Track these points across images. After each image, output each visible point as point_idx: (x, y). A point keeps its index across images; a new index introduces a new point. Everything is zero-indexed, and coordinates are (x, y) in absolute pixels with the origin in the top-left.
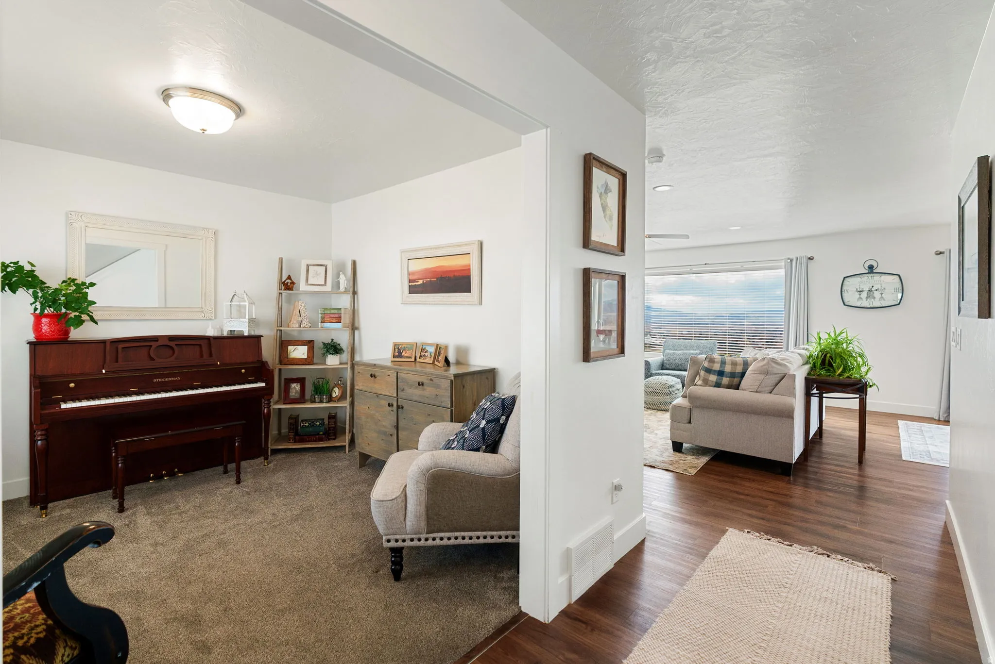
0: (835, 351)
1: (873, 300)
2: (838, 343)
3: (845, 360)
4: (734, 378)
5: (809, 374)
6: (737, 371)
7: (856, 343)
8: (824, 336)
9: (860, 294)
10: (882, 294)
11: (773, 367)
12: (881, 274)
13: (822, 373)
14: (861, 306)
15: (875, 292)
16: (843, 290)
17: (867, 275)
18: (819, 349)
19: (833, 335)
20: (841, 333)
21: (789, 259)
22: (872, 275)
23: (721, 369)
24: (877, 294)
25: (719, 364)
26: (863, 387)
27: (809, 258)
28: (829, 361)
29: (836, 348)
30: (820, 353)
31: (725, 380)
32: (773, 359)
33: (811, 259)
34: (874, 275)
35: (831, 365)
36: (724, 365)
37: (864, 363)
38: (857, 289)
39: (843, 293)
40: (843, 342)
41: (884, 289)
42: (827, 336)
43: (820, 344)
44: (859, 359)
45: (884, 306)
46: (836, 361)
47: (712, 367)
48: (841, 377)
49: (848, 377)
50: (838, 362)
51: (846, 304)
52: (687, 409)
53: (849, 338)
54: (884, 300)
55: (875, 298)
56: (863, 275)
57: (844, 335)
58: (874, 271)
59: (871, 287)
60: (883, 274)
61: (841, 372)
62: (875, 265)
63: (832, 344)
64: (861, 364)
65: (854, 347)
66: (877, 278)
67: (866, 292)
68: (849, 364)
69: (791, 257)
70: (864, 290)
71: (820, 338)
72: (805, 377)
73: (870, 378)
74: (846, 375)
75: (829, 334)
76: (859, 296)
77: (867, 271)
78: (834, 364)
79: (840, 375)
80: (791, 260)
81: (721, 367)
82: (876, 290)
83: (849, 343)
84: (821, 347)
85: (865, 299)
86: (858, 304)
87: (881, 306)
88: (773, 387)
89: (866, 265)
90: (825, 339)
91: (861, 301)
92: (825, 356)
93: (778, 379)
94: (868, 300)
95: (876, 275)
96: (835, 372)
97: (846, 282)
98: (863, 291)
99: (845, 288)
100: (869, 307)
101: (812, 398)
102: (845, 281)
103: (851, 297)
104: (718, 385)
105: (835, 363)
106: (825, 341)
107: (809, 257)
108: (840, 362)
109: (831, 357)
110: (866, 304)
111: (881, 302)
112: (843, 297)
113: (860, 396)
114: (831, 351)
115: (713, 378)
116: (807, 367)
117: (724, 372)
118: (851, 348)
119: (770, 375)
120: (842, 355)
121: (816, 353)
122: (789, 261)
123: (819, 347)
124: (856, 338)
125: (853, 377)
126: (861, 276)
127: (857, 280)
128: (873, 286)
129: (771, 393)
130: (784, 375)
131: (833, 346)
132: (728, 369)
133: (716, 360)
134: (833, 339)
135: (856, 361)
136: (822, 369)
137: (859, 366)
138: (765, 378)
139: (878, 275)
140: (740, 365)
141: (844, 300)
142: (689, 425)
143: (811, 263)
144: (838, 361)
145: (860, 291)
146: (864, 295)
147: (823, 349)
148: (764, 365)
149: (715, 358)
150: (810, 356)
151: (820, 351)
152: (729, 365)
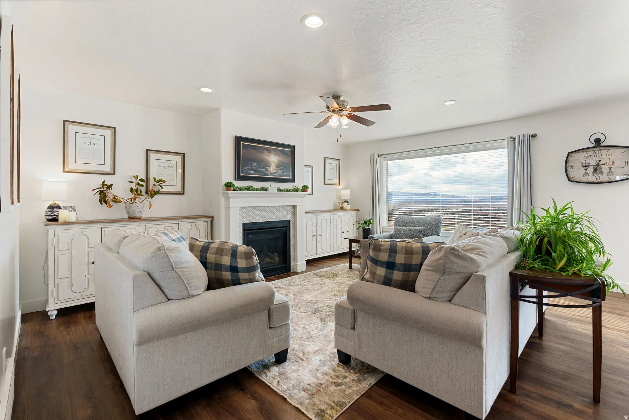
0: (555, 234)
1: (600, 175)
2: (559, 224)
3: (571, 247)
4: (410, 271)
5: (517, 267)
6: (413, 262)
7: (586, 223)
8: (541, 214)
9: (586, 170)
10: (610, 168)
11: (452, 262)
12: (609, 148)
13: (536, 266)
14: (587, 181)
15: (603, 166)
16: (567, 166)
17: (594, 149)
18: (533, 231)
19: (552, 212)
20: (564, 209)
21: (511, 138)
22: (599, 149)
23: (391, 260)
24: (605, 169)
25: (388, 254)
26: (598, 289)
27: (532, 136)
28: (547, 249)
29: (557, 230)
30: (535, 235)
31: (397, 275)
32: (453, 249)
33: (534, 136)
34: (601, 148)
35: (549, 253)
36: (393, 254)
37: (597, 249)
38: (582, 164)
39: (568, 168)
40: (568, 221)
41: (613, 163)
42: (544, 214)
43: (534, 224)
44: (591, 244)
45: (613, 180)
46: (556, 247)
47: (378, 256)
48: (564, 274)
49: (574, 274)
50: (560, 250)
51: (570, 180)
52: (350, 311)
53: (576, 216)
54: (613, 174)
55: (602, 172)
56: (589, 150)
57: (568, 212)
58: (602, 145)
59: (598, 162)
60: (612, 148)
61: (565, 265)
62: (602, 138)
63: (552, 224)
64: (593, 250)
65: (584, 228)
66: (604, 152)
67: (593, 167)
68: (577, 253)
69: (514, 136)
70: (590, 164)
71: (534, 216)
72: (510, 273)
73: (609, 274)
74: (572, 270)
75: (547, 211)
76: (584, 171)
77: (594, 146)
78: (553, 254)
79: (562, 269)
80: (514, 139)
81: (390, 256)
82: (604, 164)
83: (576, 223)
84: (535, 229)
85: (591, 175)
86: (584, 179)
87: (610, 180)
88: (453, 293)
89: (592, 140)
90: (543, 217)
91: (587, 177)
92: (541, 241)
93: (459, 281)
94: (595, 175)
95: (603, 148)
96: (555, 264)
97: (571, 158)
98: (589, 166)
99: (569, 164)
100: (597, 181)
101: (520, 302)
102: (569, 157)
103: (577, 173)
104: (387, 282)
105: (555, 252)
106: (543, 220)
107: (531, 134)
108: (562, 250)
109: (549, 243)
110: (592, 179)
111: (609, 176)
112: (568, 173)
113: (594, 303)
114: (550, 234)
115: (381, 271)
116: (514, 257)
117: (395, 263)
118: (578, 230)
119: (449, 274)
120: (566, 239)
121: (529, 236)
122: (512, 139)
123: (533, 228)
124: (587, 215)
125: (582, 274)
126: (586, 150)
127: (583, 154)
128: (600, 161)
129: (450, 301)
130: (470, 274)
131: (553, 227)
132: (400, 259)
133: (382, 248)
134: (552, 217)
135: (586, 248)
136: (538, 258)
137: (590, 254)
138: (442, 278)
139: (606, 148)
140: (417, 254)
141: (569, 175)
142: (352, 331)
143: (533, 140)
144: (560, 248)
145: (586, 166)
146: (590, 170)
147: (539, 231)
148: (440, 259)
149: (381, 245)
150: (522, 240)
151: (535, 233)
152: (401, 254)
